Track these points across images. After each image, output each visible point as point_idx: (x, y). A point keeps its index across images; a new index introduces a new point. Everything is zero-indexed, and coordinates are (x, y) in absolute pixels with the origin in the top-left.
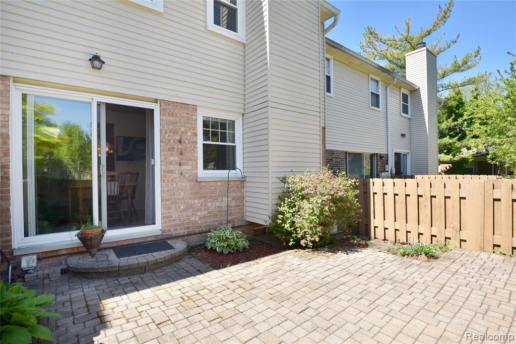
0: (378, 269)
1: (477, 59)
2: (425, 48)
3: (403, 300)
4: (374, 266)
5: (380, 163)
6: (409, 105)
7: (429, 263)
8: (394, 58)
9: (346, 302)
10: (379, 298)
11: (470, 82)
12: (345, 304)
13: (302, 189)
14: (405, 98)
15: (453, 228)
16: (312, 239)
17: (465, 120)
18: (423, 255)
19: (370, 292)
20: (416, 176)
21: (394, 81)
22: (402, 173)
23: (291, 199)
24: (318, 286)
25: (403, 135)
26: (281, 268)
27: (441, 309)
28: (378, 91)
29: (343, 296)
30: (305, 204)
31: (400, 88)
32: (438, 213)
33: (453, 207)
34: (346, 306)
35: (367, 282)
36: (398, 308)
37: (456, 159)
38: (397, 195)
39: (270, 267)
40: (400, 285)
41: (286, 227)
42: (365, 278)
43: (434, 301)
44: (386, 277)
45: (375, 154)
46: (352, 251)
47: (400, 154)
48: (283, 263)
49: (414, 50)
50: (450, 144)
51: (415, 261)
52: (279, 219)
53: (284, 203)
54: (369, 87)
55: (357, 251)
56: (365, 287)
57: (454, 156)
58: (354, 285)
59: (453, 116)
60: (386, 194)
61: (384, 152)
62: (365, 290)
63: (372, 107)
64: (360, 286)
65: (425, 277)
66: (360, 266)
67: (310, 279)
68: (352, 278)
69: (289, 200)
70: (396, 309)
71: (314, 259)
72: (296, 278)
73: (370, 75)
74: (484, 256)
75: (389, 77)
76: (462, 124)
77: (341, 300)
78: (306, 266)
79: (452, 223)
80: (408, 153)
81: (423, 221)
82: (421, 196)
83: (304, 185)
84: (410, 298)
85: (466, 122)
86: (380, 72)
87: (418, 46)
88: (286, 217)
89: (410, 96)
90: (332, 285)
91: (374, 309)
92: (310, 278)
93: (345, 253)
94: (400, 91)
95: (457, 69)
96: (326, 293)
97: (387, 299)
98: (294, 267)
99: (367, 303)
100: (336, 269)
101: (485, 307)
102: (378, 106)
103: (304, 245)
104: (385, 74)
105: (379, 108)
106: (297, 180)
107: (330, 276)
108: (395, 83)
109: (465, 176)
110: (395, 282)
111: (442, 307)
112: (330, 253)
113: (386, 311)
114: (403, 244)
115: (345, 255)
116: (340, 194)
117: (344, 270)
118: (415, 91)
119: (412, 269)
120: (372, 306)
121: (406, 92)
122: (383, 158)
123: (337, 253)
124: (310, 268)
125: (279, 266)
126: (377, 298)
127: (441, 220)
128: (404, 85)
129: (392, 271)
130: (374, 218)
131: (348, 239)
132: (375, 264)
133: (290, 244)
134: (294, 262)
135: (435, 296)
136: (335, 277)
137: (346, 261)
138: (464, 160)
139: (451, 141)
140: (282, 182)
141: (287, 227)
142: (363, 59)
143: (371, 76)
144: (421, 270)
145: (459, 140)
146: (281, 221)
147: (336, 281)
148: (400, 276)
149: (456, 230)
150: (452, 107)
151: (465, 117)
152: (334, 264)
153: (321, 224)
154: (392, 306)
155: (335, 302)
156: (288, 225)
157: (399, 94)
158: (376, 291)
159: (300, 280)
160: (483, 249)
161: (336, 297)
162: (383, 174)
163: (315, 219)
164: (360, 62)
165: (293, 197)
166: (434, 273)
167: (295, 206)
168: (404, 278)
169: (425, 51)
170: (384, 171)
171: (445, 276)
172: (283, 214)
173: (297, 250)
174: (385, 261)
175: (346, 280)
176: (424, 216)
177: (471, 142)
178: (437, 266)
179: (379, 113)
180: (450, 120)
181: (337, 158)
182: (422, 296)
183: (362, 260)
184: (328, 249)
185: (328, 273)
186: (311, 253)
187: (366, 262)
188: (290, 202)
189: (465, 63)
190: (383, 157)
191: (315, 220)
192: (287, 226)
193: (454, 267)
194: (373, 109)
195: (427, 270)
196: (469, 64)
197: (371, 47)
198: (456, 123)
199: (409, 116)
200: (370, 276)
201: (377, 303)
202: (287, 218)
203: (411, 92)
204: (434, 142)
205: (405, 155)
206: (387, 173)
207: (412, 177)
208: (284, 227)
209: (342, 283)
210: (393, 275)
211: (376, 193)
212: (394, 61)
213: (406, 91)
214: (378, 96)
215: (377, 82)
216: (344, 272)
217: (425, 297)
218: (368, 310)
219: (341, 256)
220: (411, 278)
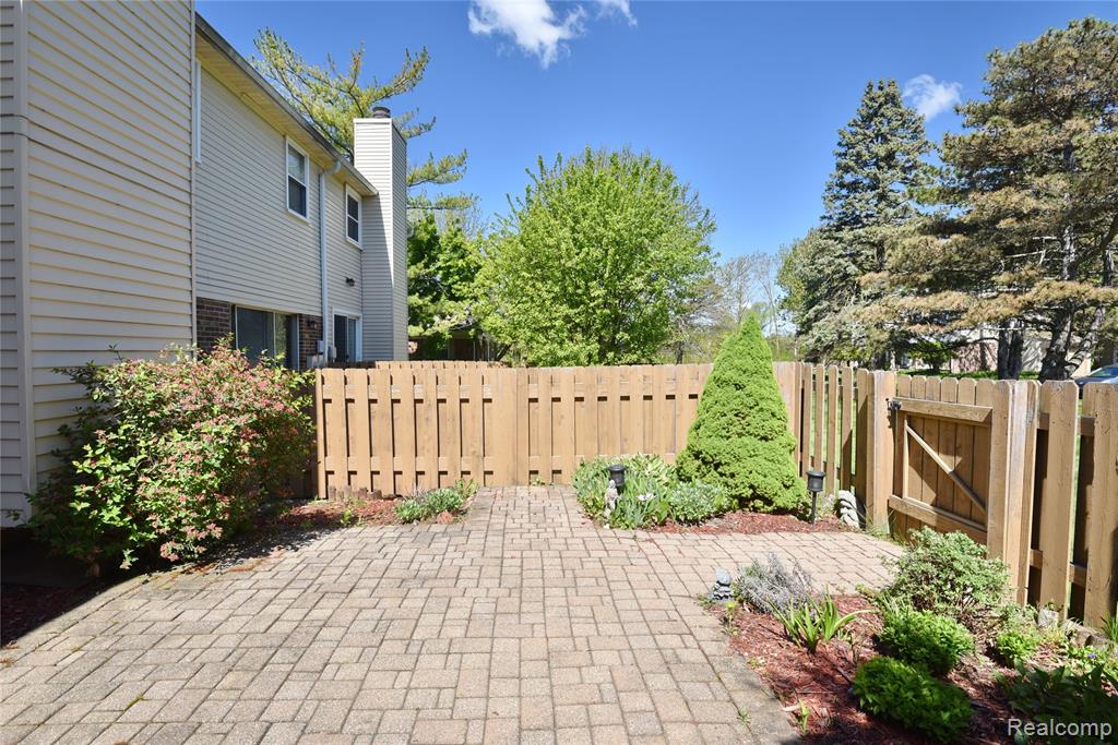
0: (380, 563)
1: (461, 169)
2: (389, 120)
3: (459, 612)
4: (369, 561)
5: (307, 336)
6: (359, 222)
7: (459, 525)
8: (325, 119)
9: (355, 667)
10: (416, 626)
11: (448, 205)
12: (357, 671)
13: (159, 402)
14: (353, 207)
15: (474, 453)
16: (203, 535)
17: (439, 268)
18: (446, 513)
19: (392, 620)
20: (377, 363)
21: (335, 166)
22: (348, 357)
23: (121, 431)
24: (264, 654)
25: (350, 282)
26: (118, 646)
27: (521, 603)
28: (302, 179)
29: (342, 654)
30: (176, 442)
31: (344, 186)
32: (450, 429)
33: (473, 417)
34: (360, 676)
35: (373, 601)
36: (460, 632)
37: (428, 333)
38: (375, 401)
39: (69, 660)
40: (437, 583)
41: (106, 520)
42: (365, 592)
43: (504, 592)
44: (405, 576)
45: (295, 315)
46: (301, 539)
47: (345, 317)
48: (116, 628)
49: (363, 117)
50: (420, 307)
51: (435, 528)
52: (82, 500)
53: (95, 448)
54: (285, 164)
55: (314, 537)
56: (376, 614)
57: (425, 328)
58: (351, 619)
59: (425, 260)
60: (352, 401)
61: (315, 313)
62: (380, 620)
63: (291, 211)
64: (364, 614)
65: (468, 553)
66: (341, 569)
67: (232, 645)
68: (336, 603)
69: (112, 436)
70: (458, 635)
71: (212, 587)
72: (187, 659)
73: (288, 138)
74: (522, 491)
75: (327, 156)
76: (435, 274)
77: (340, 665)
78: (200, 614)
79: (472, 446)
80: (358, 318)
81: (423, 448)
82: (421, 401)
83: (166, 389)
84: (467, 602)
85: (441, 272)
86: (308, 138)
87: (377, 112)
88: (104, 489)
89: (361, 203)
90: (299, 637)
91: (419, 654)
92: (230, 642)
93: (290, 547)
94: (345, 190)
95: (431, 178)
96: (295, 664)
97: (431, 620)
98: (162, 628)
99: (399, 647)
100: (290, 594)
101: (569, 574)
102: (303, 212)
103: (173, 557)
104: (319, 147)
105: (305, 216)
106: (138, 375)
107: (283, 617)
108: (337, 171)
109: (456, 362)
110: (425, 579)
111: (521, 597)
112: (251, 559)
113: (443, 646)
114: (390, 498)
115: (290, 554)
116: (278, 407)
117: (309, 591)
118: (370, 198)
119: (440, 544)
120: (414, 649)
121: (356, 197)
122: (313, 325)
123: (268, 555)
124: (216, 616)
125: (106, 645)
126: (411, 628)
127: (454, 443)
128: (352, 180)
129: (409, 560)
130: (326, 455)
131: (272, 513)
132: (369, 556)
133: (126, 565)
134: (154, 614)
135: (500, 584)
136: (295, 614)
137: (300, 568)
138: (438, 336)
139: (421, 302)
140: (80, 381)
141: (112, 519)
142: (276, 97)
143: (289, 140)
144: (455, 540)
145: (433, 301)
146: (87, 505)
147: (304, 624)
148: (429, 567)
149: (478, 457)
150: (422, 242)
151: (439, 264)
152: (276, 584)
153: (225, 490)
154: (449, 632)
155: (331, 676)
156: (116, 511)
157: (341, 195)
158: (402, 612)
159: (204, 658)
160: (516, 483)
161: (326, 665)
162: (315, 358)
163: (212, 479)
164: (268, 102)
165: (125, 427)
166: (476, 539)
167: (132, 452)
168: (436, 566)
169: (390, 126)
170: (316, 352)
171: (494, 540)
172: (90, 479)
173: (145, 577)
174: (384, 541)
175: (328, 612)
176: (426, 437)
177: (448, 305)
178: (474, 528)
179: (305, 227)
180: (421, 265)
181: (211, 319)
182: (483, 593)
183: (335, 554)
184: (240, 548)
185: (274, 610)
186: (197, 573)
187: (349, 554)
188: (115, 440)
189: (444, 170)
190: (313, 322)
191: (210, 483)
192: (111, 514)
193: (498, 520)
194: (293, 216)
195: (463, 539)
196: (450, 173)
197: (280, 79)
198: (427, 271)
199: (359, 244)
200: (373, 583)
201: (419, 637)
202: (109, 492)
203: (363, 197)
204: (403, 301)
205: (353, 322)
206: (321, 357)
207: (370, 365)
208: (98, 519)
209: (321, 623)
210: (415, 566)
211: (329, 401)
212: (325, 125)
213: (356, 194)
214: (303, 189)
215: (301, 158)
216: (312, 597)
217: (488, 589)
218: (408, 662)
219: (284, 560)
220: (446, 562)
